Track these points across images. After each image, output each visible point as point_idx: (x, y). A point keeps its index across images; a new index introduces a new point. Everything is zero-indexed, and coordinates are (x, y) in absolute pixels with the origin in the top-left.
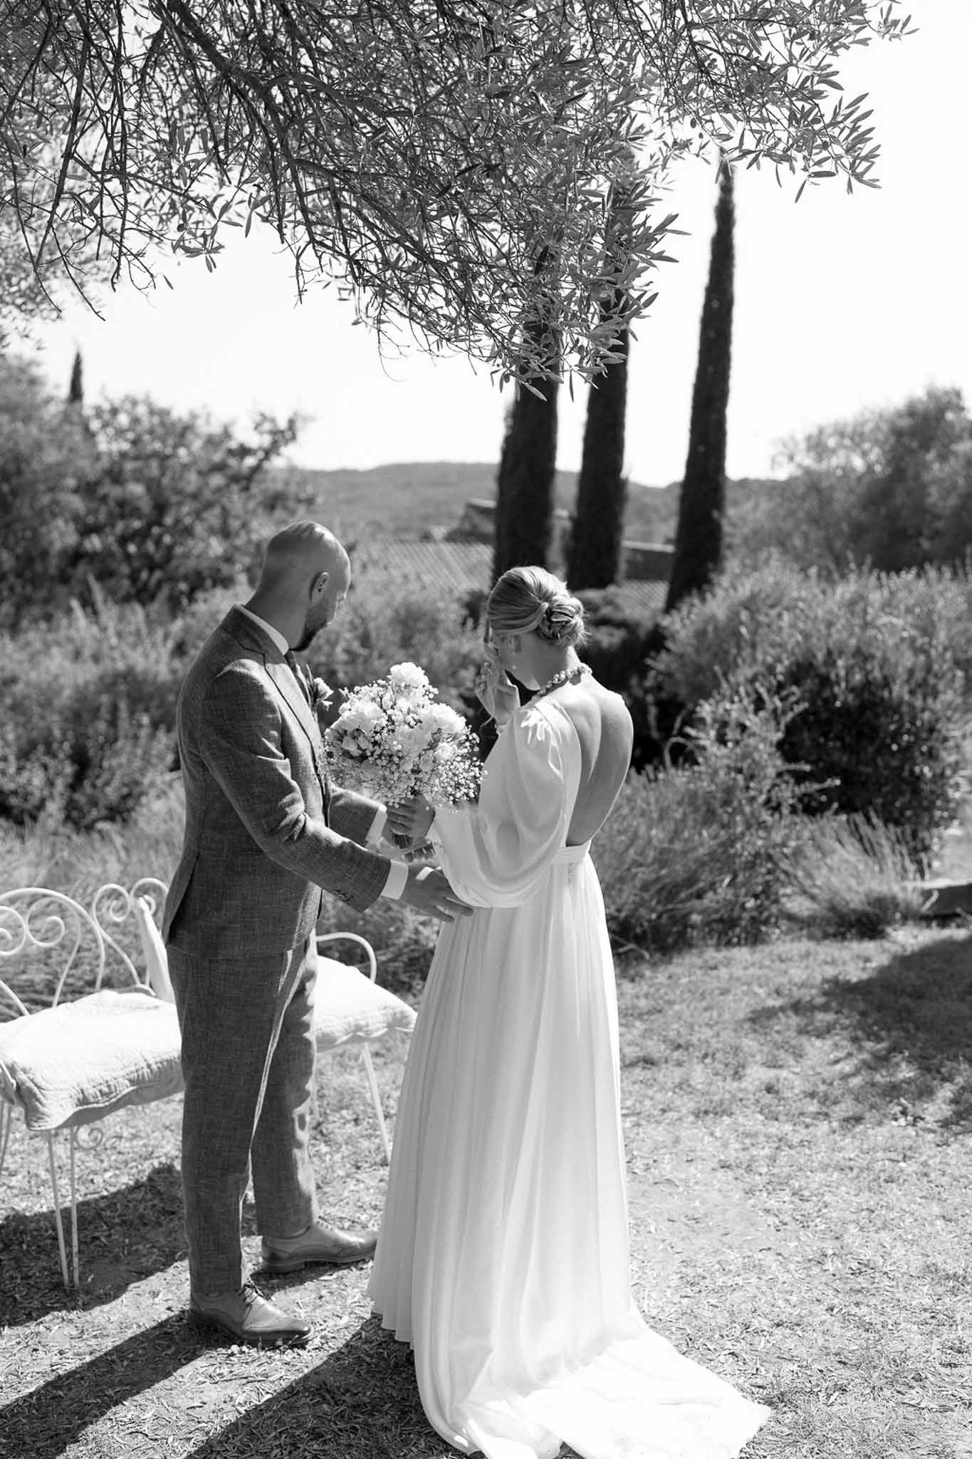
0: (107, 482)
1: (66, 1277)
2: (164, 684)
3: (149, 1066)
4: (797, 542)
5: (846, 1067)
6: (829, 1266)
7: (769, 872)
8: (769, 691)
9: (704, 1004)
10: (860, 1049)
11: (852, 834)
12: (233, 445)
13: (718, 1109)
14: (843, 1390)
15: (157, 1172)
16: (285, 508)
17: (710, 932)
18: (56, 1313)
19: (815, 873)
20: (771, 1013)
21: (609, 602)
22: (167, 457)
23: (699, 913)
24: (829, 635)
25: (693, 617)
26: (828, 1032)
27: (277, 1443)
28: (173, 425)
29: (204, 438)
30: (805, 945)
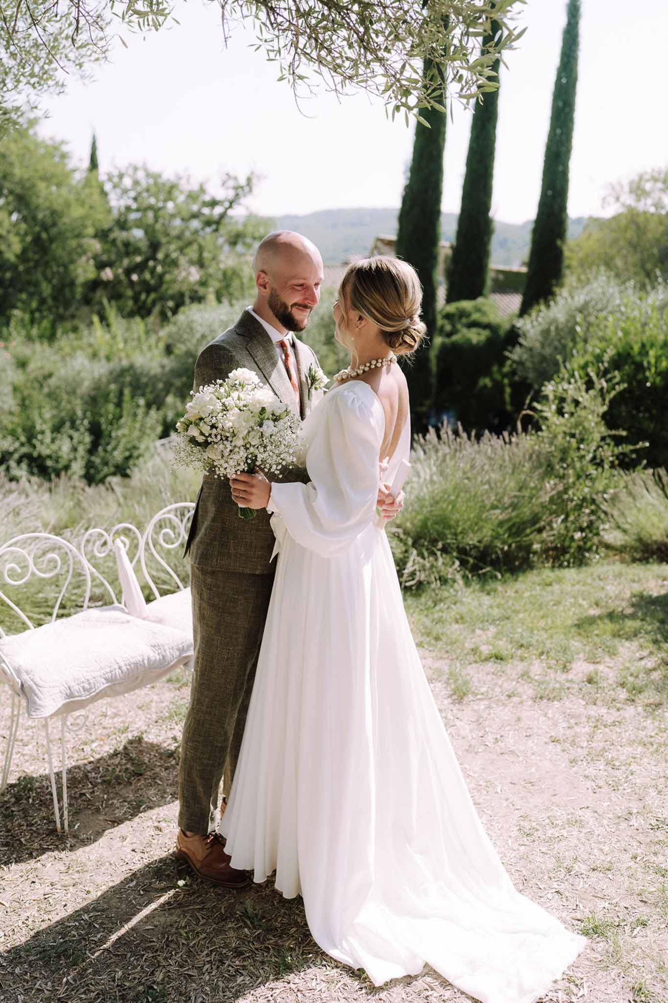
0: (116, 229)
1: (59, 825)
2: (155, 376)
3: (120, 668)
4: (619, 262)
5: (650, 663)
6: (633, 822)
7: (593, 512)
8: (598, 375)
9: (541, 613)
10: (659, 648)
11: (656, 484)
12: (207, 198)
13: (551, 696)
14: (644, 925)
15: (131, 742)
16: (244, 244)
17: (547, 558)
18: (50, 853)
19: (627, 512)
20: (592, 621)
21: (478, 310)
22: (160, 209)
23: (539, 543)
24: (644, 332)
25: (540, 319)
26: (635, 635)
27: (209, 959)
28: (164, 184)
29: (186, 193)
30: (618, 567)
